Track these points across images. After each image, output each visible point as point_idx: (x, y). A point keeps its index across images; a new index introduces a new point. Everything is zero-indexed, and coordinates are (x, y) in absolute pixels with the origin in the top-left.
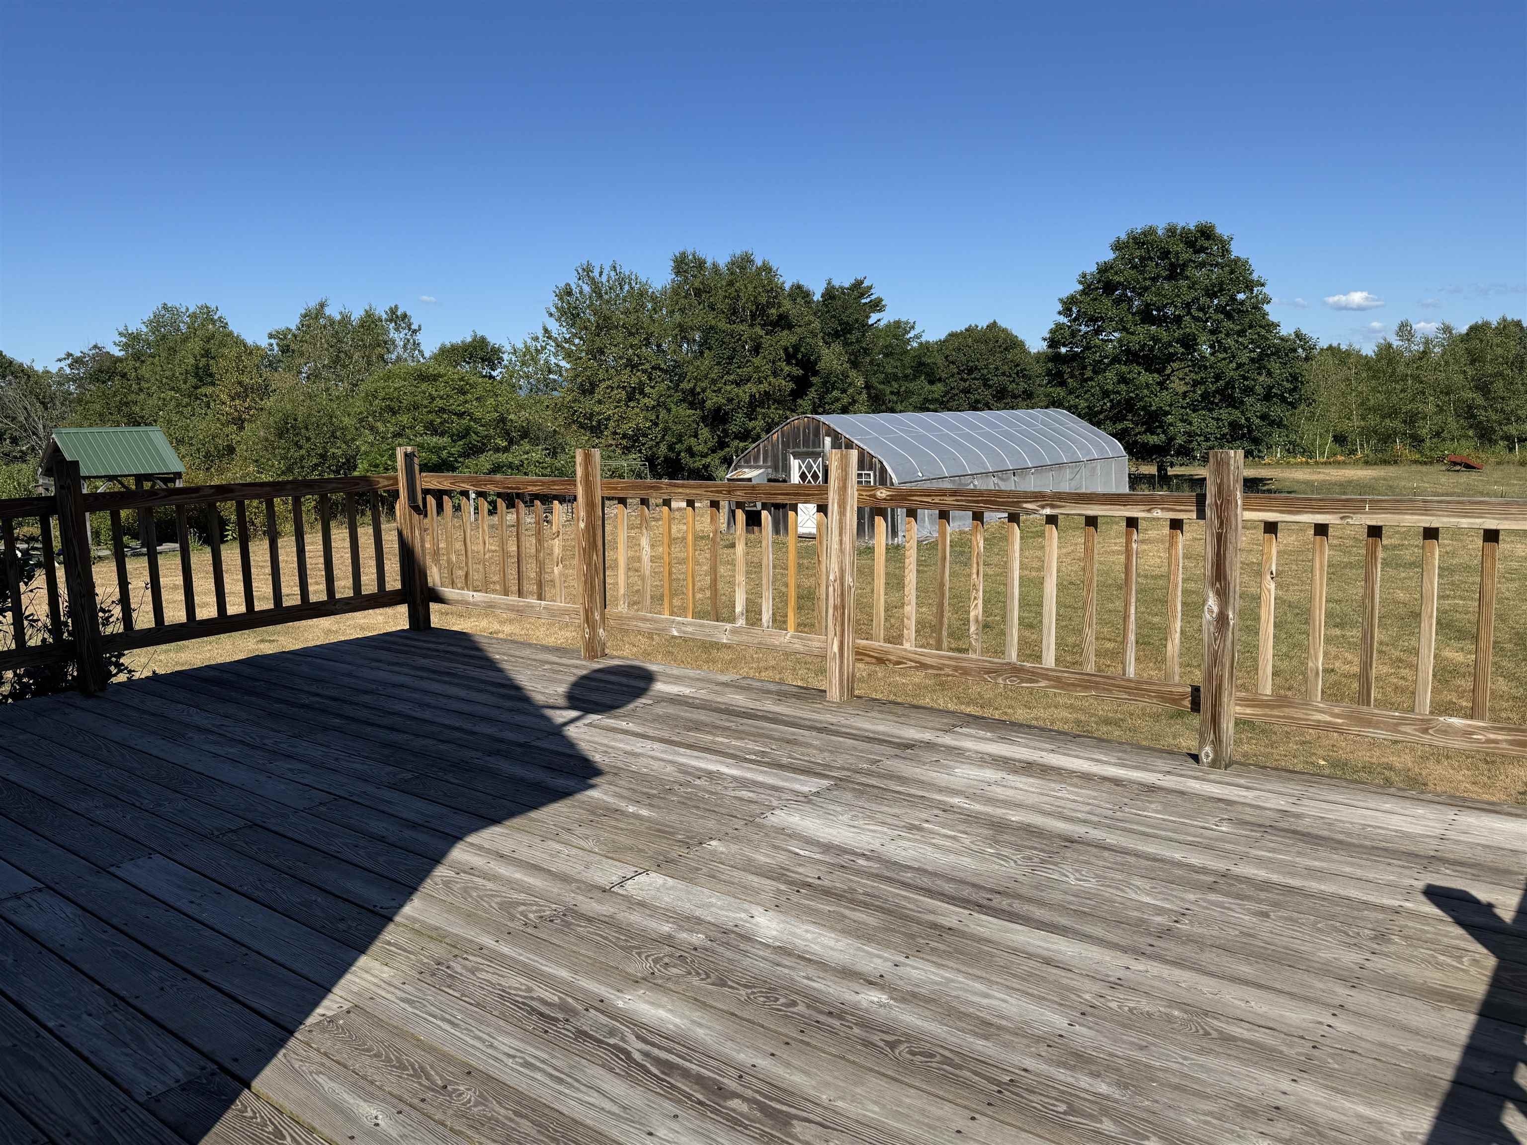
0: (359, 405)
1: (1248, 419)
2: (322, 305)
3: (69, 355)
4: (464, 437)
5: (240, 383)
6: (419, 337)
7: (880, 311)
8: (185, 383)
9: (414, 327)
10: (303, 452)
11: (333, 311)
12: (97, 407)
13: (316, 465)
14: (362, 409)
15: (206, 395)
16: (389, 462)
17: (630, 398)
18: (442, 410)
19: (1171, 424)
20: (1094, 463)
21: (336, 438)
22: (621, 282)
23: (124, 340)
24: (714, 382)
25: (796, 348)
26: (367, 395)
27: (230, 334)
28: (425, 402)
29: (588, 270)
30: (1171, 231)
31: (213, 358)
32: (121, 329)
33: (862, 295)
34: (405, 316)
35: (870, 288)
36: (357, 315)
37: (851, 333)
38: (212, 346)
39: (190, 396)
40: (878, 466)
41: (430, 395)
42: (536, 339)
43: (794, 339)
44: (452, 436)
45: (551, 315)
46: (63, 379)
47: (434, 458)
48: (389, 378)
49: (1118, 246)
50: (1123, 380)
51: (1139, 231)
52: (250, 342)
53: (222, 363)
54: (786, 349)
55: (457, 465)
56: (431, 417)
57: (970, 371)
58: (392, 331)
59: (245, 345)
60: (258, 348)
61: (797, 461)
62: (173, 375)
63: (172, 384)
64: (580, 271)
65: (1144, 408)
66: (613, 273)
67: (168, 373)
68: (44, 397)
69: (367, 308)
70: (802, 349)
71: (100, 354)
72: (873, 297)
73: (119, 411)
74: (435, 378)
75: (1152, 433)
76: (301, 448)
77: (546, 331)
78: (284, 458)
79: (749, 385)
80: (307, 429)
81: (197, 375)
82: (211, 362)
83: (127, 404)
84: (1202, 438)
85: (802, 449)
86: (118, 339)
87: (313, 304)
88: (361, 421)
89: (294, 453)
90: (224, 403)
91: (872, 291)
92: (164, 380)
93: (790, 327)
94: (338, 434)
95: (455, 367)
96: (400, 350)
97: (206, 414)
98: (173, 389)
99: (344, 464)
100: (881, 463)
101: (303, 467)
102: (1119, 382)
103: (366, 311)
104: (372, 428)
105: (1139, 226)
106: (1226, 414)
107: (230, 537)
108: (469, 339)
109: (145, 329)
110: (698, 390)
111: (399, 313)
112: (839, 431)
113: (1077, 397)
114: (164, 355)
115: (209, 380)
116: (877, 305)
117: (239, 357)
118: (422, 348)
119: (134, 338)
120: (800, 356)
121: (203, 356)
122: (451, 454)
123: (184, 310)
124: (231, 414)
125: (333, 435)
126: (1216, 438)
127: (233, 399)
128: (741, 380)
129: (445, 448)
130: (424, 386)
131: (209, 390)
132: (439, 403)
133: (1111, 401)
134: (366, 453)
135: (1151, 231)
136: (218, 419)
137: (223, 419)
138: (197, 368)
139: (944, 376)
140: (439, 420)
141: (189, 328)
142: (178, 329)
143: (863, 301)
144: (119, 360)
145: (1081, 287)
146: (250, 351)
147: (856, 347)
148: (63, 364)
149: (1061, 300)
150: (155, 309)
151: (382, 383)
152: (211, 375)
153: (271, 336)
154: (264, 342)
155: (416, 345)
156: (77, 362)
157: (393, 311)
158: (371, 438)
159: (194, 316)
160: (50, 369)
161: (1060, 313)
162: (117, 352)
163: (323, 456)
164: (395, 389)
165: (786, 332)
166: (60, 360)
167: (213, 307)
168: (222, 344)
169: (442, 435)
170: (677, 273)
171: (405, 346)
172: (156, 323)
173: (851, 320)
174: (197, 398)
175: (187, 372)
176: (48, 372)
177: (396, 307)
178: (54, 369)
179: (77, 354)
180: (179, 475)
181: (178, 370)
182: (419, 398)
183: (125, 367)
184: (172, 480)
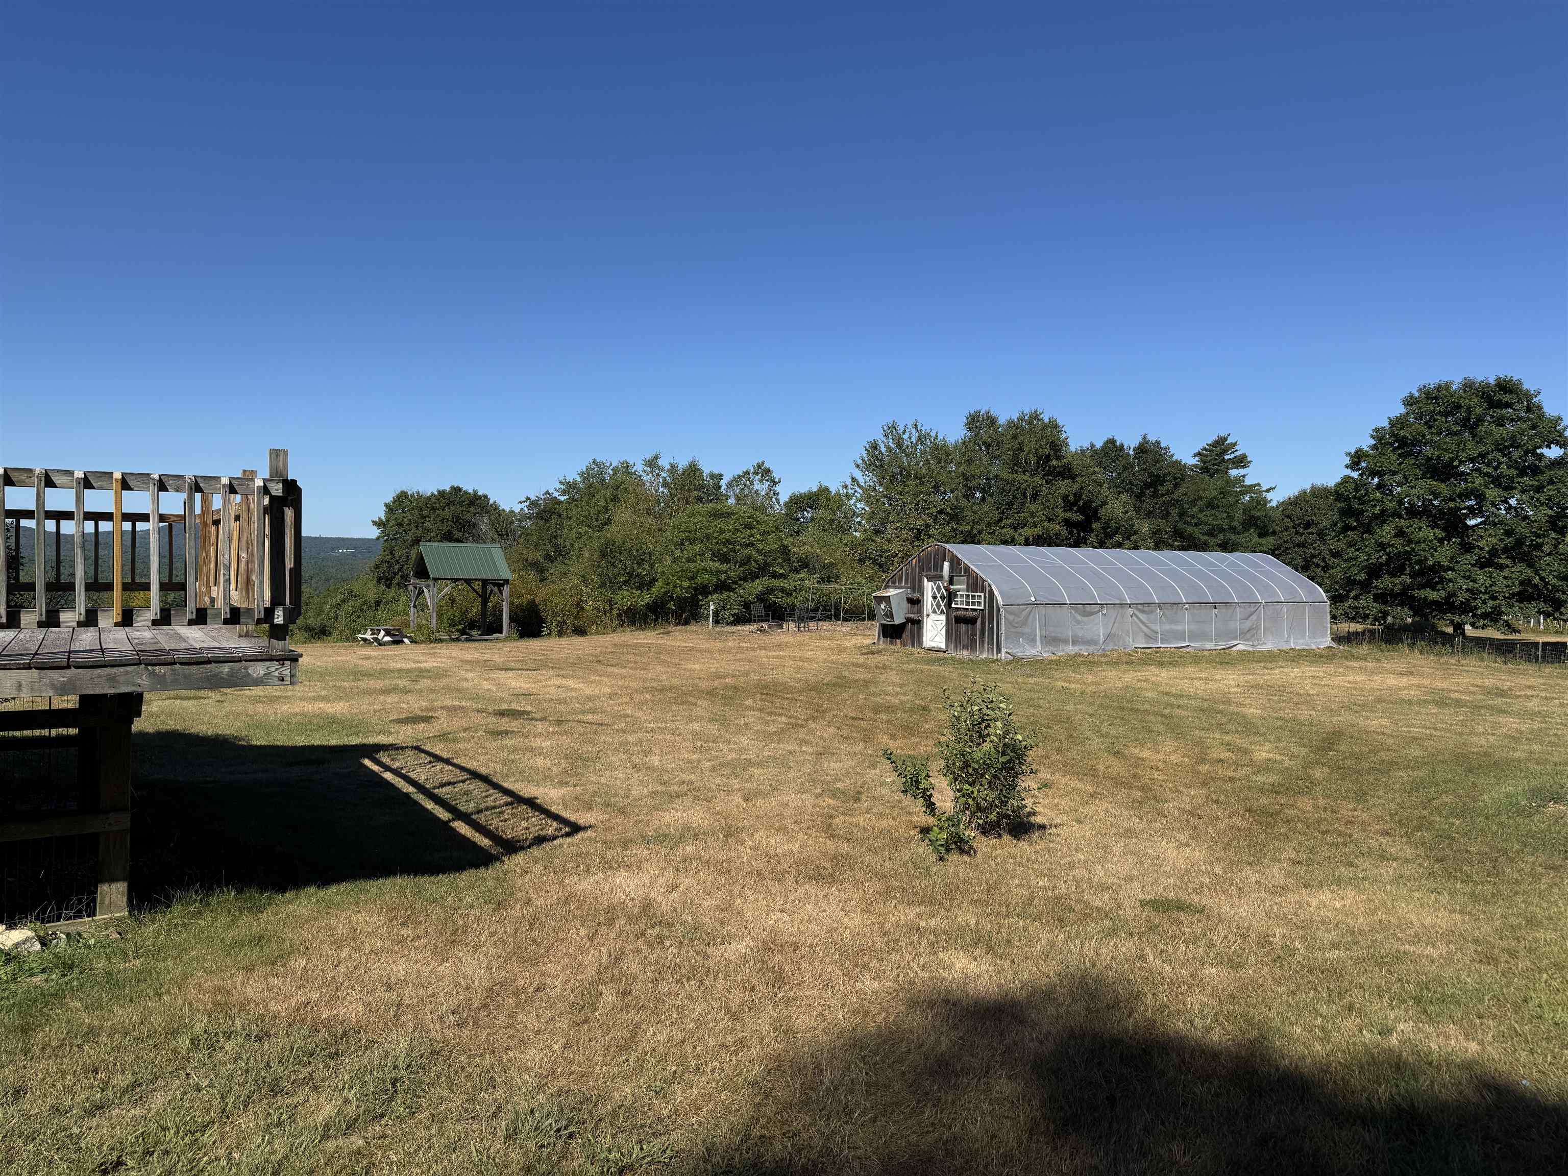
1: (1542, 579)
3: (528, 498)
4: (745, 564)
7: (1243, 467)
13: (624, 581)
17: (917, 537)
18: (728, 542)
19: (1450, 580)
20: (1279, 606)
21: (643, 560)
22: (921, 439)
23: (564, 487)
24: (989, 525)
25: (1078, 496)
28: (716, 535)
29: (893, 427)
30: (1468, 385)
32: (561, 479)
33: (1224, 452)
35: (1235, 444)
37: (1162, 485)
40: (988, 589)
42: (846, 487)
43: (1075, 487)
44: (734, 563)
45: (858, 466)
46: (523, 517)
49: (1409, 402)
50: (1400, 533)
51: (1432, 386)
54: (1065, 498)
56: (718, 547)
57: (1307, 525)
58: (756, 483)
61: (930, 584)
64: (886, 429)
65: (1419, 562)
66: (914, 431)
70: (1084, 497)
71: (549, 499)
72: (1237, 454)
75: (1433, 589)
76: (615, 567)
77: (854, 480)
79: (1026, 529)
84: (1487, 596)
85: (933, 573)
86: (559, 486)
91: (1237, 447)
93: (1073, 478)
94: (645, 558)
99: (649, 582)
100: (990, 586)
102: (1396, 536)
105: (1432, 380)
106: (1521, 571)
107: (545, 632)
108: (815, 489)
109: (578, 479)
110: (975, 532)
112: (960, 557)
113: (1357, 550)
114: (586, 498)
116: (1242, 462)
119: (570, 486)
120: (1081, 503)
122: (728, 577)
123: (609, 464)
125: (641, 558)
126: (1505, 597)
128: (1019, 524)
132: (727, 535)
133: (1388, 554)
135: (1447, 386)
139: (1278, 529)
140: (725, 550)
141: (610, 478)
142: (604, 479)
143: (1226, 457)
144: (560, 503)
145: (1373, 442)
147: (1167, 498)
148: (523, 506)
149: (1348, 454)
150: (587, 464)
156: (533, 504)
159: (615, 470)
160: (514, 509)
161: (1347, 467)
162: (558, 497)
163: (630, 575)
165: (1067, 482)
166: (521, 502)
167: (632, 463)
170: (970, 429)
171: (766, 495)
172: (586, 476)
173: (1161, 473)
176: (513, 512)
177: (763, 463)
178: (517, 510)
179: (533, 498)
180: (507, 581)
181: (592, 511)
182: (711, 531)
183: (561, 509)
184: (502, 585)
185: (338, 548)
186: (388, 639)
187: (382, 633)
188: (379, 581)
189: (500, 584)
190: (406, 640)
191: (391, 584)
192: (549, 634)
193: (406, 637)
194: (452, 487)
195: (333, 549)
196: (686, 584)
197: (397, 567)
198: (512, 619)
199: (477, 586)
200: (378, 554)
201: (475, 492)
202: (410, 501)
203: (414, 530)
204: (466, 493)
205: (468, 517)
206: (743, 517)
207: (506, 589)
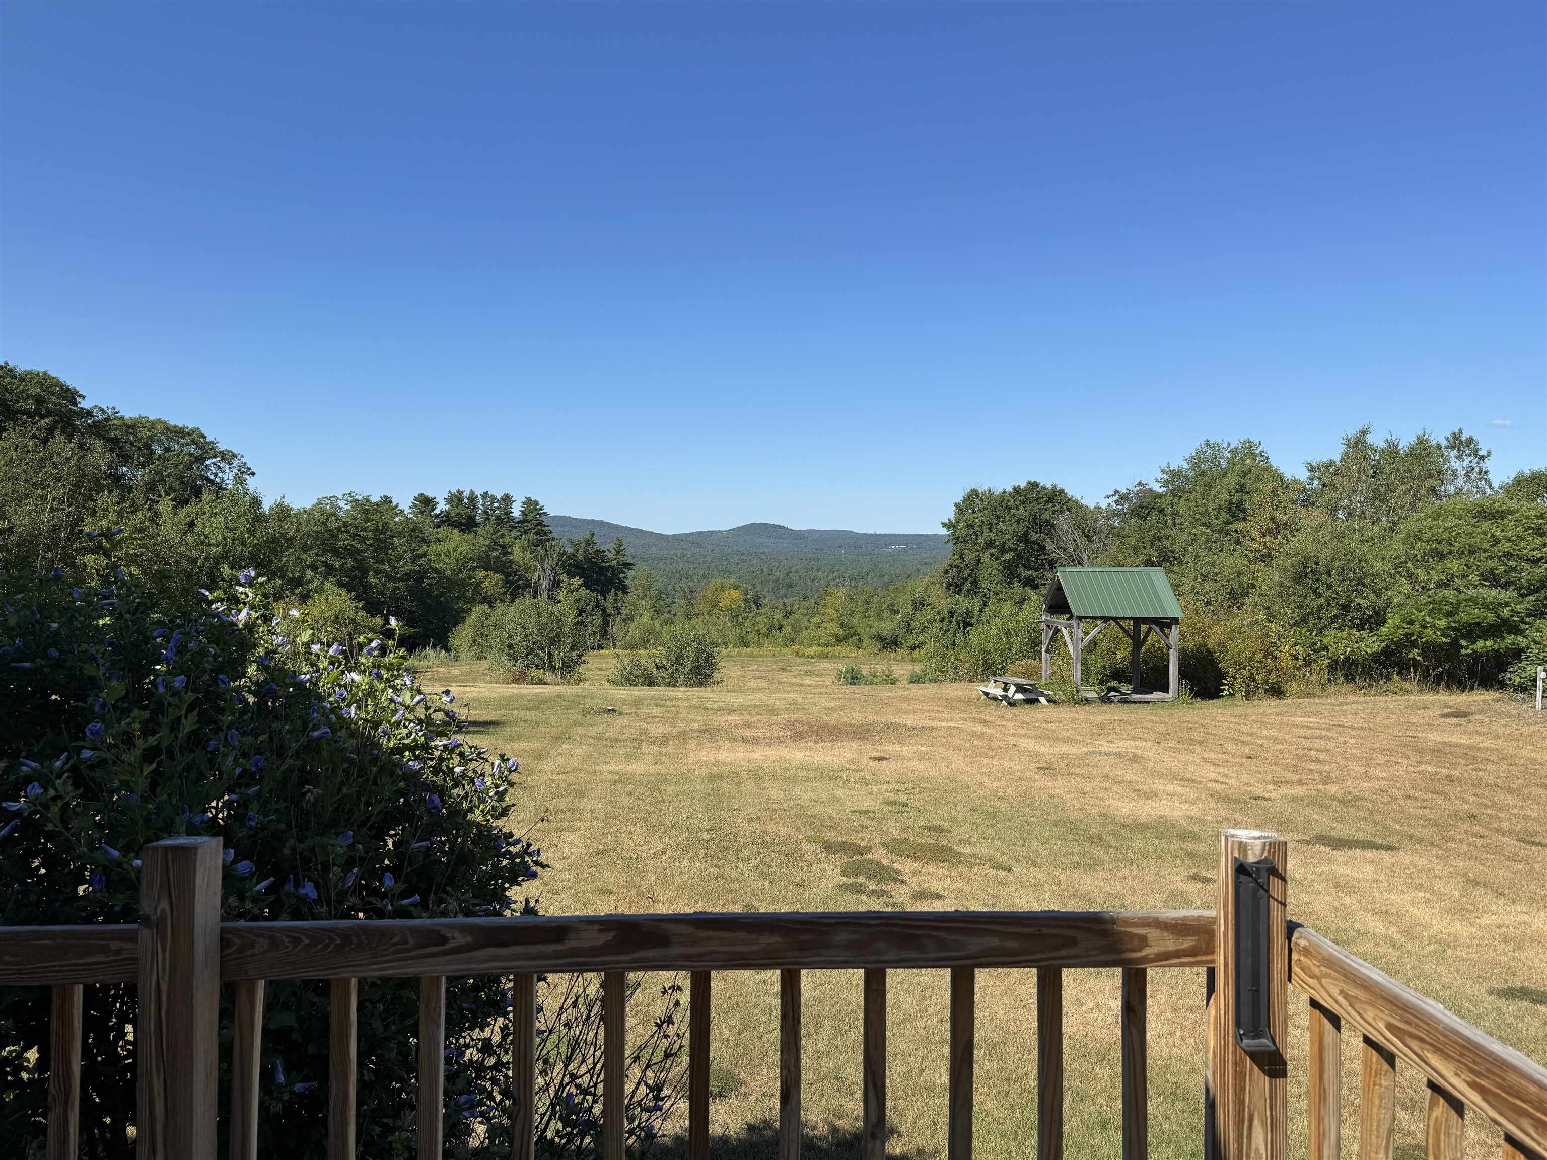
0: (1396, 547)
2: (1364, 433)
3: (1117, 492)
5: (1273, 519)
6: (1487, 465)
8: (1217, 518)
9: (1481, 453)
10: (1322, 601)
11: (1377, 440)
12: (1133, 541)
13: (1335, 616)
14: (1402, 552)
15: (1236, 531)
16: (1428, 619)
18: (1508, 555)
21: (1364, 585)
23: (1165, 476)
26: (1408, 536)
27: (1268, 469)
28: (1486, 546)
31: (1248, 493)
32: (1164, 467)
34: (1470, 441)
36: (1405, 442)
38: (1248, 481)
39: (1220, 532)
41: (1493, 536)
44: (1519, 589)
46: (1110, 514)
47: (1491, 617)
48: (1439, 515)
52: (1288, 476)
53: (1256, 498)
55: (1523, 626)
56: (1491, 564)
58: (1453, 460)
59: (1281, 478)
60: (1296, 482)
62: (1206, 510)
63: (1204, 520)
67: (1202, 509)
68: (1088, 531)
69: (1420, 434)
71: (1145, 492)
73: (1152, 545)
74: (1501, 515)
76: (1319, 595)
78: (1300, 607)
80: (1329, 574)
81: (1229, 510)
82: (1246, 497)
83: (1159, 539)
86: (1160, 476)
87: (1353, 432)
88: (1397, 566)
89: (1314, 603)
90: (1254, 539)
92: (1197, 516)
94: (1367, 581)
95: (1534, 500)
96: (1460, 482)
97: (1234, 550)
98: (1204, 524)
99: (1371, 617)
101: (1320, 618)
103: (1418, 438)
104: (1410, 575)
107: (1226, 692)
109: (1186, 466)
111: (1463, 438)
114: (1200, 490)
115: (1242, 515)
117: (1274, 491)
118: (1490, 476)
119: (1176, 475)
121: (1237, 492)
123: (1225, 446)
124: (1260, 551)
125: (1360, 582)
127: (1264, 535)
129: (1507, 604)
130: (1485, 525)
131: (1240, 526)
132: (1506, 546)
134: (1400, 605)
136: (1246, 556)
137: (1252, 556)
138: (1231, 503)
140: (1502, 568)
141: (1228, 463)
142: (1219, 465)
144: (1160, 496)
146: (1285, 486)
148: (1110, 500)
150: (1198, 446)
151: (1429, 522)
152: (1244, 511)
153: (1312, 469)
154: (1303, 475)
155: (1483, 473)
156: (1124, 498)
157: (1456, 437)
158: (1407, 588)
159: (1235, 452)
160: (1100, 505)
162: (1158, 489)
163: (1345, 607)
164: (1446, 529)
166: (1108, 497)
167: (1257, 442)
168: (1258, 479)
169: (1505, 586)
171: (1467, 475)
172: (1196, 461)
174: (1227, 534)
175: (1220, 507)
176: (1099, 508)
177: (1460, 431)
178: (1104, 506)
179: (1123, 491)
180: (1175, 621)
181: (1211, 505)
182: (1478, 540)
183: (1163, 503)
184: (1169, 626)
185: (891, 544)
186: (1019, 696)
187: (1013, 689)
188: (948, 588)
189: (1165, 624)
190: (1042, 699)
191: (960, 590)
192: (1232, 695)
193: (1042, 694)
194: (1029, 483)
195: (887, 545)
196: (1443, 623)
197: (967, 572)
198: (1183, 673)
199: (1129, 625)
200: (946, 556)
201: (1054, 487)
202: (982, 500)
203: (986, 532)
204: (1044, 488)
205: (1046, 515)
206: (1528, 518)
207: (1175, 631)
